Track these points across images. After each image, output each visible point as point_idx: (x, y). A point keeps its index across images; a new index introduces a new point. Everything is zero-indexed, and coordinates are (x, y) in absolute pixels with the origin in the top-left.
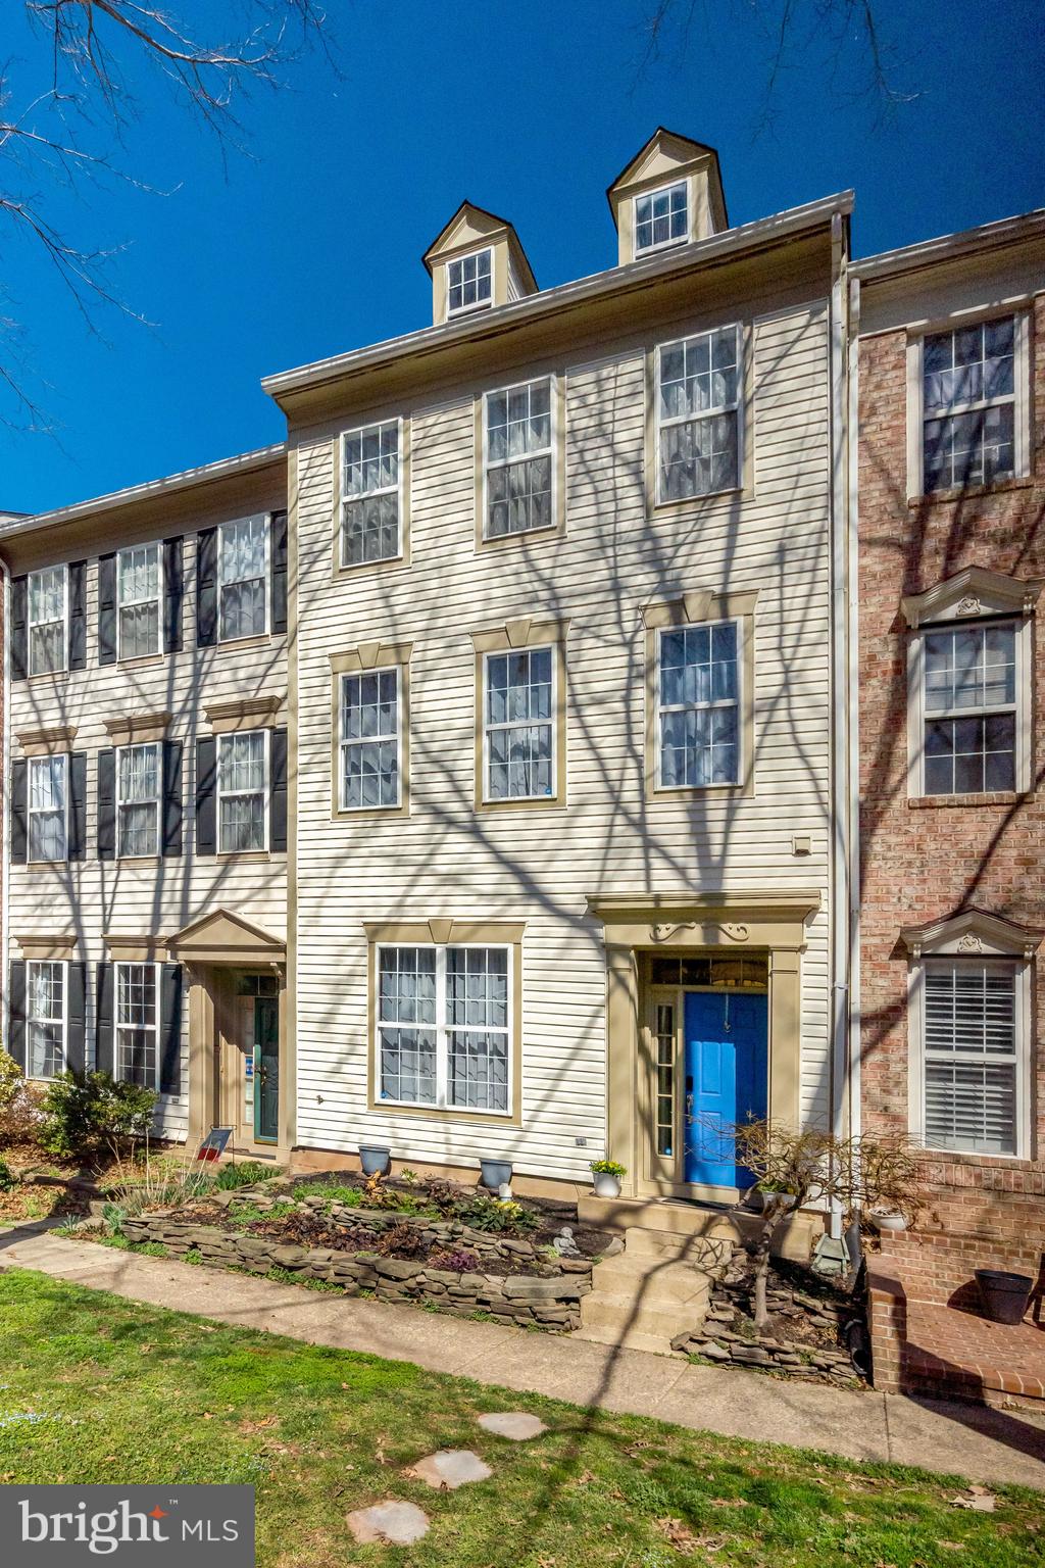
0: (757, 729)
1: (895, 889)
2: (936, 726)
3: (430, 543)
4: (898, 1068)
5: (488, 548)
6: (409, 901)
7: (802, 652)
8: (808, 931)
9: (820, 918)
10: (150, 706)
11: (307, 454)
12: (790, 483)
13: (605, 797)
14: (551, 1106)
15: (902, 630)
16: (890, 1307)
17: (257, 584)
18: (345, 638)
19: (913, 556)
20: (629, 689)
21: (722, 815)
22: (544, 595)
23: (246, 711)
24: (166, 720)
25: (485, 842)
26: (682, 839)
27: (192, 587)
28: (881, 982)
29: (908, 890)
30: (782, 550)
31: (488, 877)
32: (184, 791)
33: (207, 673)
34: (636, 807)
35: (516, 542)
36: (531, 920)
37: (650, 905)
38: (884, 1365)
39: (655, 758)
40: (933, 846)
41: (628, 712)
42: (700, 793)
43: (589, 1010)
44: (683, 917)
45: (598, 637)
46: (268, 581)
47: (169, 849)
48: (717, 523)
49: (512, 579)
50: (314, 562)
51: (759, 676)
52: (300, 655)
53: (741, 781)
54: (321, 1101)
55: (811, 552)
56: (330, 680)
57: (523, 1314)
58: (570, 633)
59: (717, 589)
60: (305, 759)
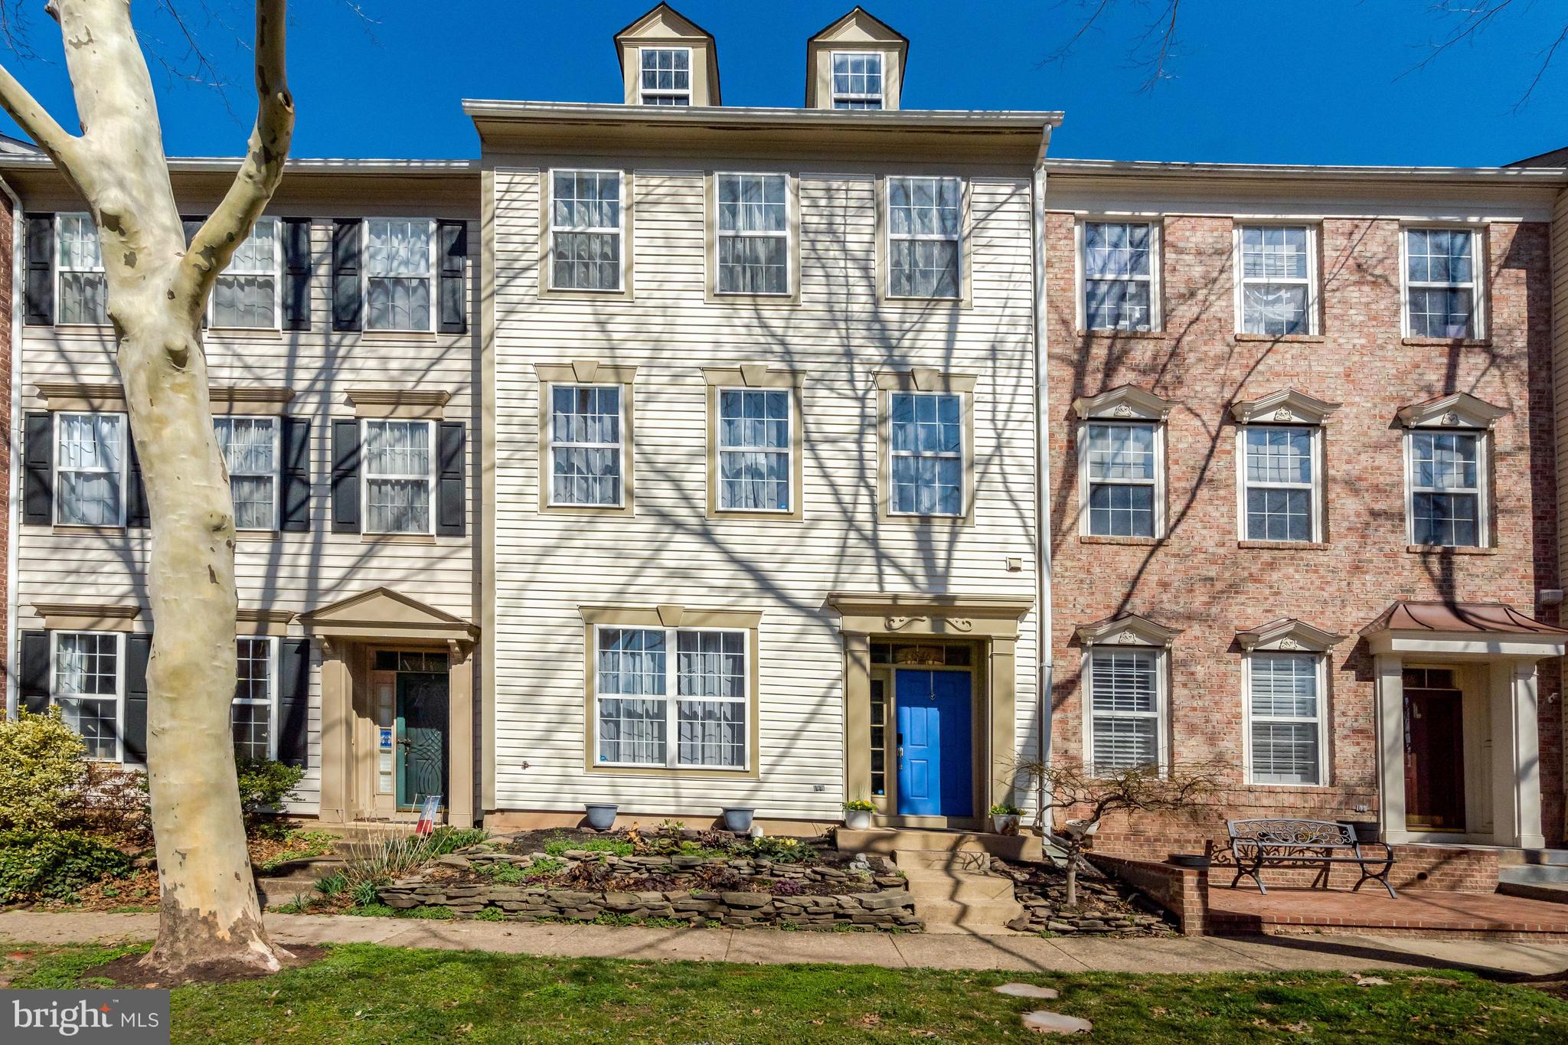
0: (976, 477)
1: (1071, 598)
2: (1097, 489)
3: (654, 285)
4: (1076, 722)
5: (717, 300)
6: (633, 589)
7: (1011, 425)
8: (1021, 626)
9: (1029, 617)
10: (259, 379)
11: (507, 179)
12: (1002, 302)
13: (838, 516)
14: (787, 761)
15: (1073, 419)
16: (1195, 879)
17: (415, 283)
18: (555, 352)
19: (1080, 370)
20: (861, 433)
21: (945, 537)
22: (777, 348)
23: (403, 400)
24: (288, 396)
25: (715, 543)
26: (910, 553)
27: (323, 270)
28: (1061, 663)
29: (1081, 600)
30: (993, 350)
31: (720, 573)
32: (313, 467)
33: (344, 358)
34: (869, 526)
35: (748, 301)
36: (767, 610)
37: (889, 602)
38: (1192, 918)
39: (887, 490)
40: (1098, 570)
41: (861, 451)
42: (926, 520)
43: (825, 683)
44: (915, 612)
45: (831, 389)
46: (433, 283)
47: (290, 525)
48: (939, 318)
49: (743, 330)
50: (514, 278)
51: (978, 439)
52: (497, 359)
53: (963, 514)
54: (525, 766)
55: (1018, 355)
56: (537, 386)
57: (883, 921)
58: (804, 381)
59: (942, 370)
60: (505, 454)
